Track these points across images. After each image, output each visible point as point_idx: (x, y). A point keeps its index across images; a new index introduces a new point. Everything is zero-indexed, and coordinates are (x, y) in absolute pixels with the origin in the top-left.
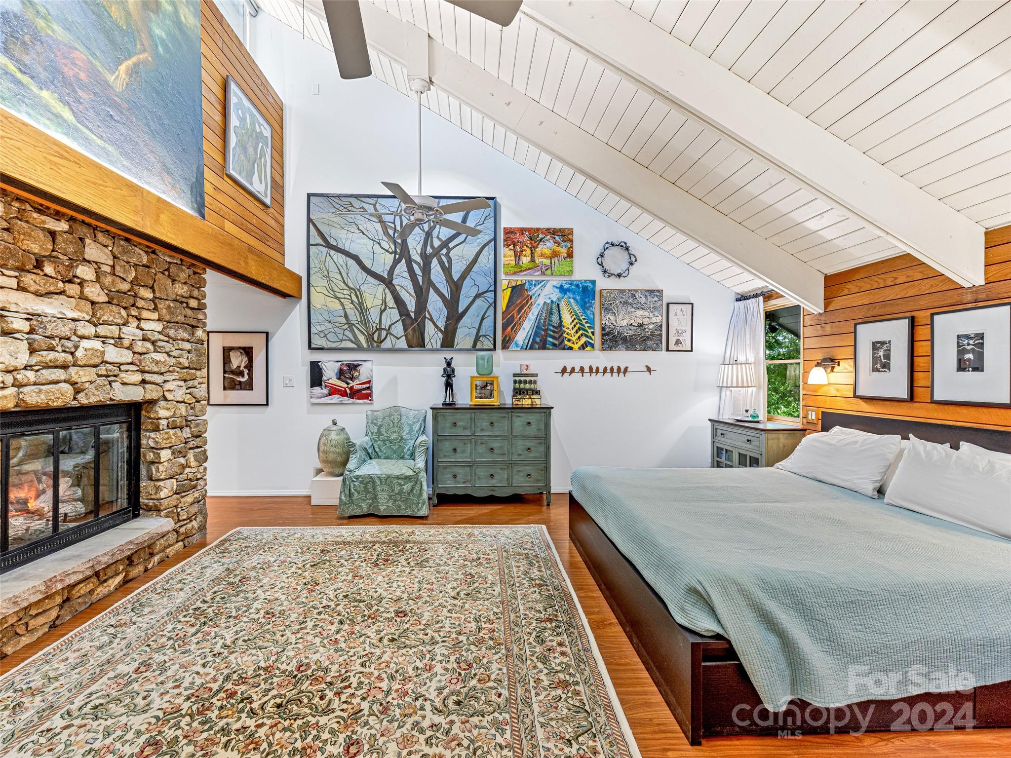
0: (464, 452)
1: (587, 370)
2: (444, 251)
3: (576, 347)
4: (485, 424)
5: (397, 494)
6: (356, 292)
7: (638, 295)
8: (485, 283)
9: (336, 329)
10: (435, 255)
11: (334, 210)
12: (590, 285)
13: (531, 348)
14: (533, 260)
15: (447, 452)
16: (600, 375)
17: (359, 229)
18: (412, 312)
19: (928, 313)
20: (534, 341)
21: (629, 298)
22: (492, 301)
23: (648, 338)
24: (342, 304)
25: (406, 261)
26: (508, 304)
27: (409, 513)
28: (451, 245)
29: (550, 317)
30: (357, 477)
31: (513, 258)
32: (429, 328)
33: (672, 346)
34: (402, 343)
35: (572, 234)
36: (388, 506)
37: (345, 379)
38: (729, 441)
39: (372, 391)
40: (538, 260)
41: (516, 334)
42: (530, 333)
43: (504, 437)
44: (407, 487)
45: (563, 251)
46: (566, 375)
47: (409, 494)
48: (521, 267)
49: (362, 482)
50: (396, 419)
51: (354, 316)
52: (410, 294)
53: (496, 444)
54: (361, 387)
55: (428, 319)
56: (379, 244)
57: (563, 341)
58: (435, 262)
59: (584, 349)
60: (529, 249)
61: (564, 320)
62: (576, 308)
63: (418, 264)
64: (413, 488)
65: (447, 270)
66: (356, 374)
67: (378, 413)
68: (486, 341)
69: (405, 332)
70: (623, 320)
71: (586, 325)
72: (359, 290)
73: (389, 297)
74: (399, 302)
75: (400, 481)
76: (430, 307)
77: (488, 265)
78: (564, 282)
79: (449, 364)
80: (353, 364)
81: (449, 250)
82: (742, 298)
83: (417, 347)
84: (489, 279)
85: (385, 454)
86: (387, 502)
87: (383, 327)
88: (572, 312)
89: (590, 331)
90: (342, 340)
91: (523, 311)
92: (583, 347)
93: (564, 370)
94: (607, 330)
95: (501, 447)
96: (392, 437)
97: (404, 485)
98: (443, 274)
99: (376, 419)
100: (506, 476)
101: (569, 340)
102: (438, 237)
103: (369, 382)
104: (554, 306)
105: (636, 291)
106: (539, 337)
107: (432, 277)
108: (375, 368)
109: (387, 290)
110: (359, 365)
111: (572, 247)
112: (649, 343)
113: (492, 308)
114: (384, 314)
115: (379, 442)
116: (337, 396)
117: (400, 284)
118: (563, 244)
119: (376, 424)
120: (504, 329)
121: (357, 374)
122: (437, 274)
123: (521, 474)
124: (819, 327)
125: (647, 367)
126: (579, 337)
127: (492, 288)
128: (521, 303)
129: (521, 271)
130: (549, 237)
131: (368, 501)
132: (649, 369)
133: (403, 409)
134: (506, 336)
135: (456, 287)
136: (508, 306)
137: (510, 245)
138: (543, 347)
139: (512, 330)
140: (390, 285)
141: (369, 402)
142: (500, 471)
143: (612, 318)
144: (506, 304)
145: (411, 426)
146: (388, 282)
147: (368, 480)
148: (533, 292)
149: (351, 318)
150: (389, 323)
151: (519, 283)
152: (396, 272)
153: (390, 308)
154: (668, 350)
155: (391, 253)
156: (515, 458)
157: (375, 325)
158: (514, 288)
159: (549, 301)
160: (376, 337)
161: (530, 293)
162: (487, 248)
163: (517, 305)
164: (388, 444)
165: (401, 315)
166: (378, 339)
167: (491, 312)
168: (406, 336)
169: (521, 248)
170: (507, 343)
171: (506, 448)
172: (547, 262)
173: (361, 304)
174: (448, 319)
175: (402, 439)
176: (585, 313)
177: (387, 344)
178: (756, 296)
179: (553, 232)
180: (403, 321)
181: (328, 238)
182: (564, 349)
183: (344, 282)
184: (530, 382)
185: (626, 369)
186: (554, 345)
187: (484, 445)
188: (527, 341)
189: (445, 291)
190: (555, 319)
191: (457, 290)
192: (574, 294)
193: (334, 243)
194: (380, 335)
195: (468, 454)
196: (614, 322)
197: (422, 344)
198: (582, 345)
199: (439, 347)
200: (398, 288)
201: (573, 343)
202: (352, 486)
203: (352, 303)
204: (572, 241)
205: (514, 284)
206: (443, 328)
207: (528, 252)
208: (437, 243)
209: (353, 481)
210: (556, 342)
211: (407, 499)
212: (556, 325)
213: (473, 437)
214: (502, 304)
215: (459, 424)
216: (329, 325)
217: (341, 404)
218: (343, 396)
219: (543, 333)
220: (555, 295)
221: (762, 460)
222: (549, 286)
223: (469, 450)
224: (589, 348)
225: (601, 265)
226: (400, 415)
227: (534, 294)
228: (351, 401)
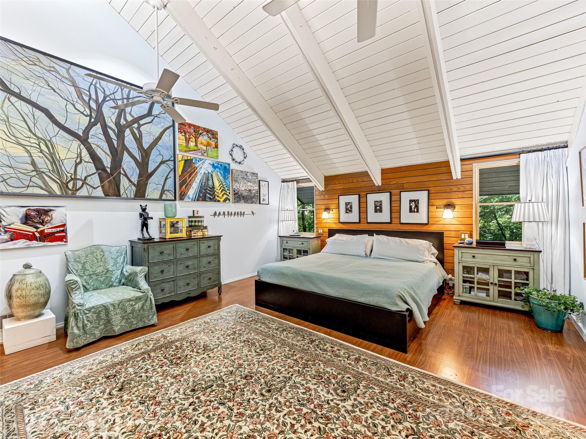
0: (169, 271)
1: (226, 214)
2: (136, 125)
3: (222, 200)
4: (183, 250)
5: (129, 313)
6: (46, 143)
7: (248, 175)
8: (167, 155)
9: (20, 175)
10: (128, 127)
11: (15, 58)
12: (227, 166)
13: (198, 200)
14: (196, 145)
15: (156, 274)
16: (232, 216)
17: (49, 85)
18: (108, 168)
19: (365, 193)
20: (199, 196)
21: (245, 176)
22: (172, 167)
23: (253, 197)
24: (28, 151)
25: (101, 125)
26: (182, 170)
27: (141, 325)
28: (141, 122)
29: (207, 182)
30: (89, 310)
31: (185, 141)
32: (124, 182)
33: (262, 202)
34: (99, 192)
35: (217, 135)
36: (121, 326)
37: (34, 224)
38: (291, 245)
39: (67, 234)
40: (200, 146)
41: (188, 190)
42: (197, 190)
43: (194, 257)
44: (138, 306)
45: (213, 144)
46: (216, 216)
47: (139, 311)
48: (190, 148)
49: (94, 313)
50: (99, 255)
51: (43, 164)
52: (106, 153)
53: (190, 263)
54: (54, 230)
55: (123, 174)
56: (74, 105)
57: (215, 197)
58: (128, 132)
59: (225, 202)
60: (194, 138)
61: (215, 185)
62: (221, 178)
63: (113, 131)
64: (143, 305)
65: (138, 140)
66: (47, 218)
67: (80, 252)
68: (169, 194)
69: (101, 183)
70: (242, 187)
71: (226, 188)
72: (50, 141)
73: (85, 153)
74: (95, 158)
75: (131, 303)
76: (124, 165)
77: (169, 143)
78: (214, 162)
79: (144, 210)
80: (44, 210)
81: (140, 126)
82: (284, 181)
83: (114, 196)
84: (170, 152)
85: (93, 286)
86: (121, 323)
87: (78, 177)
88: (219, 180)
89: (228, 191)
90: (28, 186)
91: (192, 176)
92: (225, 201)
93: (215, 214)
94: (236, 192)
95: (194, 264)
96: (98, 271)
97: (135, 305)
98: (135, 143)
99: (79, 258)
100: (197, 282)
101: (218, 196)
102: (130, 114)
103: (64, 225)
104: (210, 175)
105: (248, 172)
106: (202, 193)
107: (126, 143)
108: (68, 213)
109: (82, 147)
110: (51, 210)
111: (217, 142)
112: (254, 200)
113: (172, 172)
114: (79, 167)
115: (85, 277)
116: (23, 241)
117: (96, 143)
118: (213, 139)
119: (79, 262)
120: (181, 187)
121: (49, 218)
122: (130, 141)
123: (206, 279)
124: (322, 196)
125: (252, 212)
126: (223, 195)
127: (172, 159)
128: (190, 171)
129: (189, 151)
130: (205, 133)
131: (101, 327)
132: (253, 213)
133: (103, 247)
134: (182, 192)
135: (146, 154)
136: (182, 172)
137: (182, 132)
138: (204, 200)
139: (185, 188)
140: (85, 143)
141: (63, 243)
142: (193, 280)
143: (238, 185)
144: (181, 170)
145: (115, 260)
146: (84, 140)
147: (100, 309)
148: (198, 165)
149: (39, 166)
150: (84, 175)
151: (189, 158)
152: (92, 132)
153: (85, 162)
154: (260, 203)
155: (86, 116)
156: (202, 269)
157: (69, 175)
158: (186, 161)
159: (207, 172)
160: (70, 185)
161: (196, 166)
162: (168, 131)
163: (189, 172)
164: (94, 277)
165: (97, 169)
166: (73, 187)
167: (172, 174)
168: (103, 187)
169: (189, 136)
170: (183, 196)
171: (196, 264)
172: (204, 148)
173: (52, 155)
174: (140, 176)
175: (108, 271)
176: (225, 181)
177: (83, 192)
178: (293, 181)
179: (208, 131)
180: (99, 174)
181: (8, 84)
182: (215, 201)
183: (31, 131)
184: (199, 221)
185: (244, 212)
186: (210, 199)
187: (182, 265)
188: (195, 196)
189: (137, 155)
190: (210, 183)
191: (146, 156)
192: (220, 170)
193: (17, 91)
194: (74, 185)
195: (171, 272)
196: (239, 188)
197: (118, 193)
198: (225, 200)
199: (133, 196)
200: (93, 146)
201: (220, 198)
202: (85, 318)
203: (41, 151)
204: (217, 139)
205: (186, 158)
206: (136, 183)
207: (194, 139)
208: (129, 118)
209: (85, 314)
210: (211, 197)
211: (138, 315)
212: (211, 187)
213: (175, 260)
214: (179, 170)
215: (166, 252)
216: (10, 171)
217: (28, 247)
218: (31, 240)
219: (204, 191)
220: (210, 169)
221: (310, 251)
222: (207, 162)
223: (172, 270)
224: (228, 201)
225: (231, 155)
226: (102, 251)
227: (198, 167)
228: (41, 244)
